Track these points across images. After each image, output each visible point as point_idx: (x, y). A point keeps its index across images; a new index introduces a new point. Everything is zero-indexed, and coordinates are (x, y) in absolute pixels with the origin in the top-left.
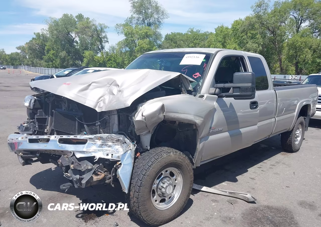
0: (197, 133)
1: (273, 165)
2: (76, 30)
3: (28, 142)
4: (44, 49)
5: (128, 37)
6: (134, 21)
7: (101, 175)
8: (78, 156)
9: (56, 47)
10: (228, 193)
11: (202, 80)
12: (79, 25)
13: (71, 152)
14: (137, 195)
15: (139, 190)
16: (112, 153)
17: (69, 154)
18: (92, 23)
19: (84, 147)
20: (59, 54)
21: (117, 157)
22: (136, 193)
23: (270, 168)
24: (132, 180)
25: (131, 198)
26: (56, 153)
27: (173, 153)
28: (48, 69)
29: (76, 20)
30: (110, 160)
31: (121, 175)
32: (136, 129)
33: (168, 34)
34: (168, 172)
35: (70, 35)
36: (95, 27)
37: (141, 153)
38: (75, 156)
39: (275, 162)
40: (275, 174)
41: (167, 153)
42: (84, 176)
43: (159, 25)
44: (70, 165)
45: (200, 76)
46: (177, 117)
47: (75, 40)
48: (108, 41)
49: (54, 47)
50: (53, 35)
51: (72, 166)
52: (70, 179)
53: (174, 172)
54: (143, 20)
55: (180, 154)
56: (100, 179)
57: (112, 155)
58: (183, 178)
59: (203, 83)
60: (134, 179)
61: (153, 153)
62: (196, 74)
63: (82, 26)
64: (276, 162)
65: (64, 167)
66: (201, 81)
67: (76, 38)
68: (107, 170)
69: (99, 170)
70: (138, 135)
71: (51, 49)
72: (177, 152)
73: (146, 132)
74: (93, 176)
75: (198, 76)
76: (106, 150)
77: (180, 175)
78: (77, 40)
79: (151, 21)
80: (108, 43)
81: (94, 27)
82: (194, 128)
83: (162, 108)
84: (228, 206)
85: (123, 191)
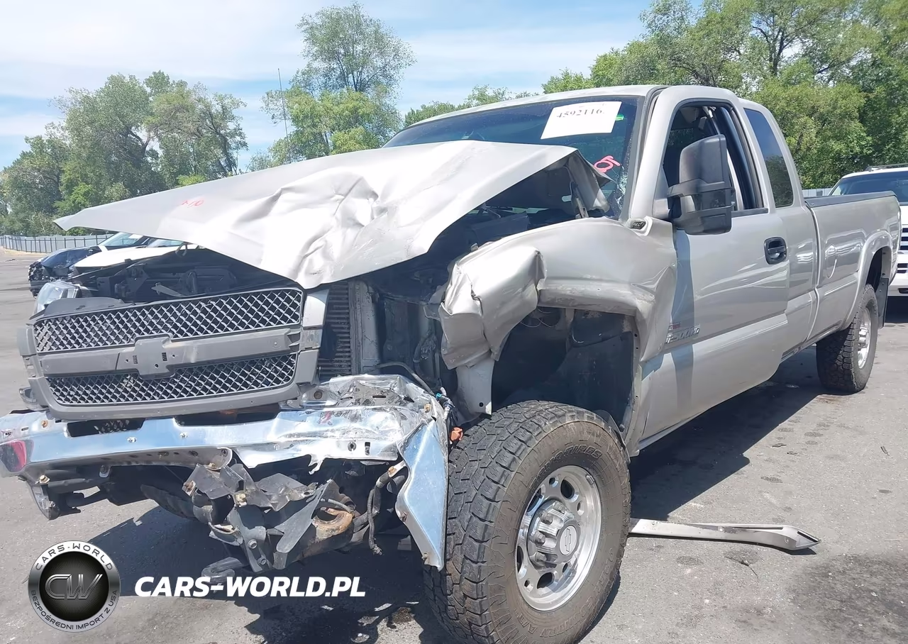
0: (635, 347)
1: (814, 435)
2: (150, 118)
3: (66, 434)
4: (58, 183)
5: (303, 127)
6: (318, 81)
7: (340, 517)
8: (252, 460)
9: (92, 174)
10: (721, 530)
11: (624, 176)
12: (157, 103)
13: (224, 452)
14: (476, 572)
15: (481, 552)
16: (368, 441)
17: (219, 458)
18: (194, 96)
19: (268, 429)
20: (104, 192)
21: (386, 451)
22: (471, 566)
23: (808, 443)
24: (451, 521)
25: (449, 584)
26: (169, 463)
27: (572, 416)
28: (73, 237)
29: (148, 90)
30: (363, 462)
31: (412, 510)
32: (449, 346)
33: (413, 111)
34: (556, 482)
35: (134, 135)
36: (206, 107)
37: (465, 427)
38: (240, 461)
39: (815, 426)
40: (830, 458)
41: (554, 417)
42: (281, 528)
43: (389, 85)
44: (233, 493)
45: (618, 164)
46: (580, 295)
47: (147, 149)
48: (245, 144)
49: (86, 175)
50: (81, 140)
51: (240, 498)
52: (235, 543)
53: (573, 482)
54: (343, 77)
55: (592, 418)
56: (340, 532)
57: (367, 444)
58: (602, 499)
59: (630, 187)
60: (455, 518)
61: (508, 423)
62: (603, 161)
63: (165, 106)
64: (820, 425)
65: (209, 502)
66: (624, 179)
67: (151, 142)
68: (350, 500)
69: (330, 500)
70: (450, 368)
71: (79, 179)
72: (583, 412)
73: (477, 356)
74: (316, 525)
75: (612, 166)
76: (345, 432)
77: (592, 487)
78: (154, 148)
79: (364, 76)
80: (244, 148)
81: (200, 106)
82: (627, 328)
83: (536, 268)
84: (737, 573)
85: (426, 563)
